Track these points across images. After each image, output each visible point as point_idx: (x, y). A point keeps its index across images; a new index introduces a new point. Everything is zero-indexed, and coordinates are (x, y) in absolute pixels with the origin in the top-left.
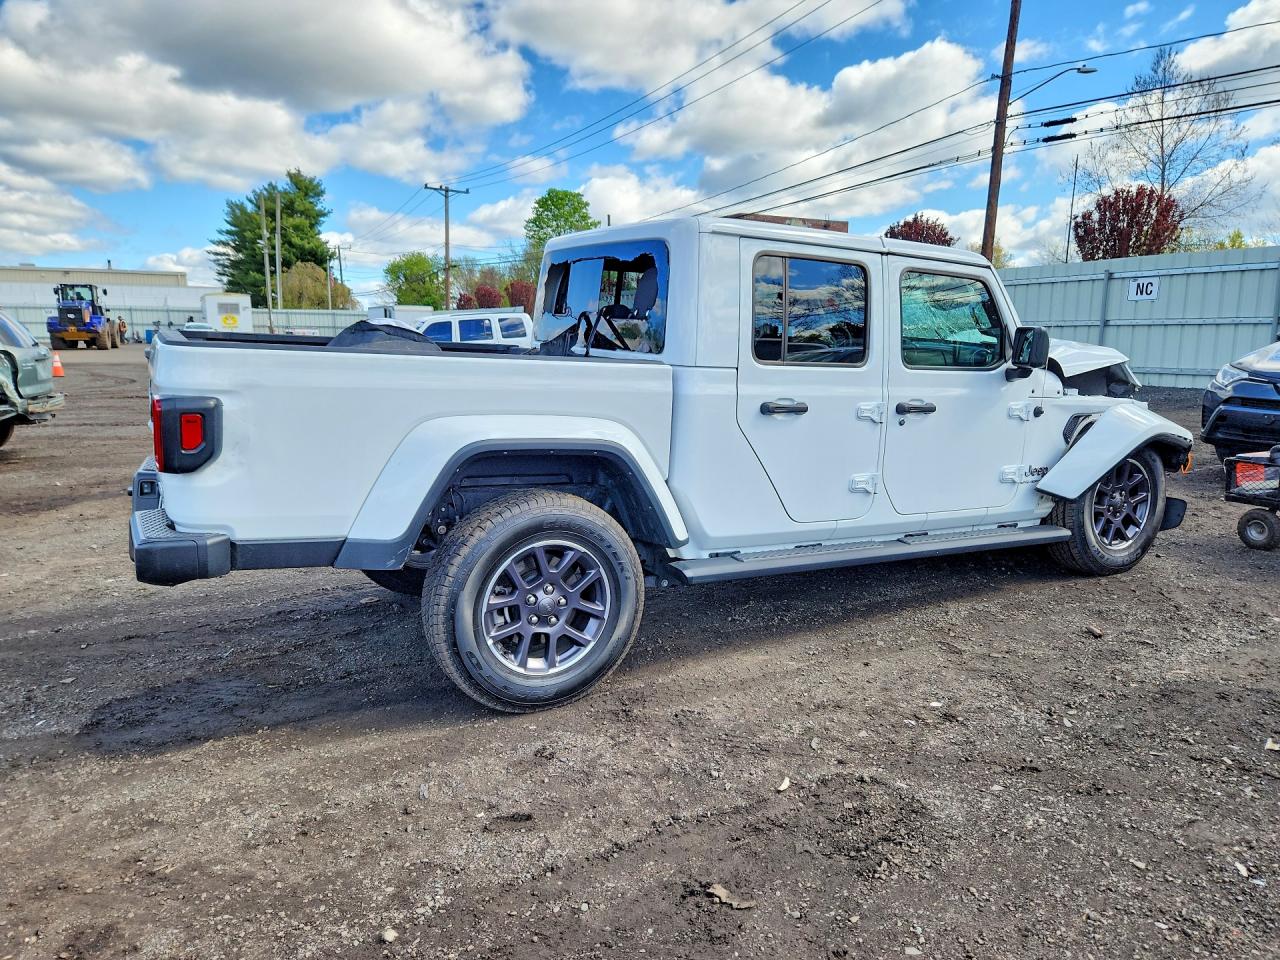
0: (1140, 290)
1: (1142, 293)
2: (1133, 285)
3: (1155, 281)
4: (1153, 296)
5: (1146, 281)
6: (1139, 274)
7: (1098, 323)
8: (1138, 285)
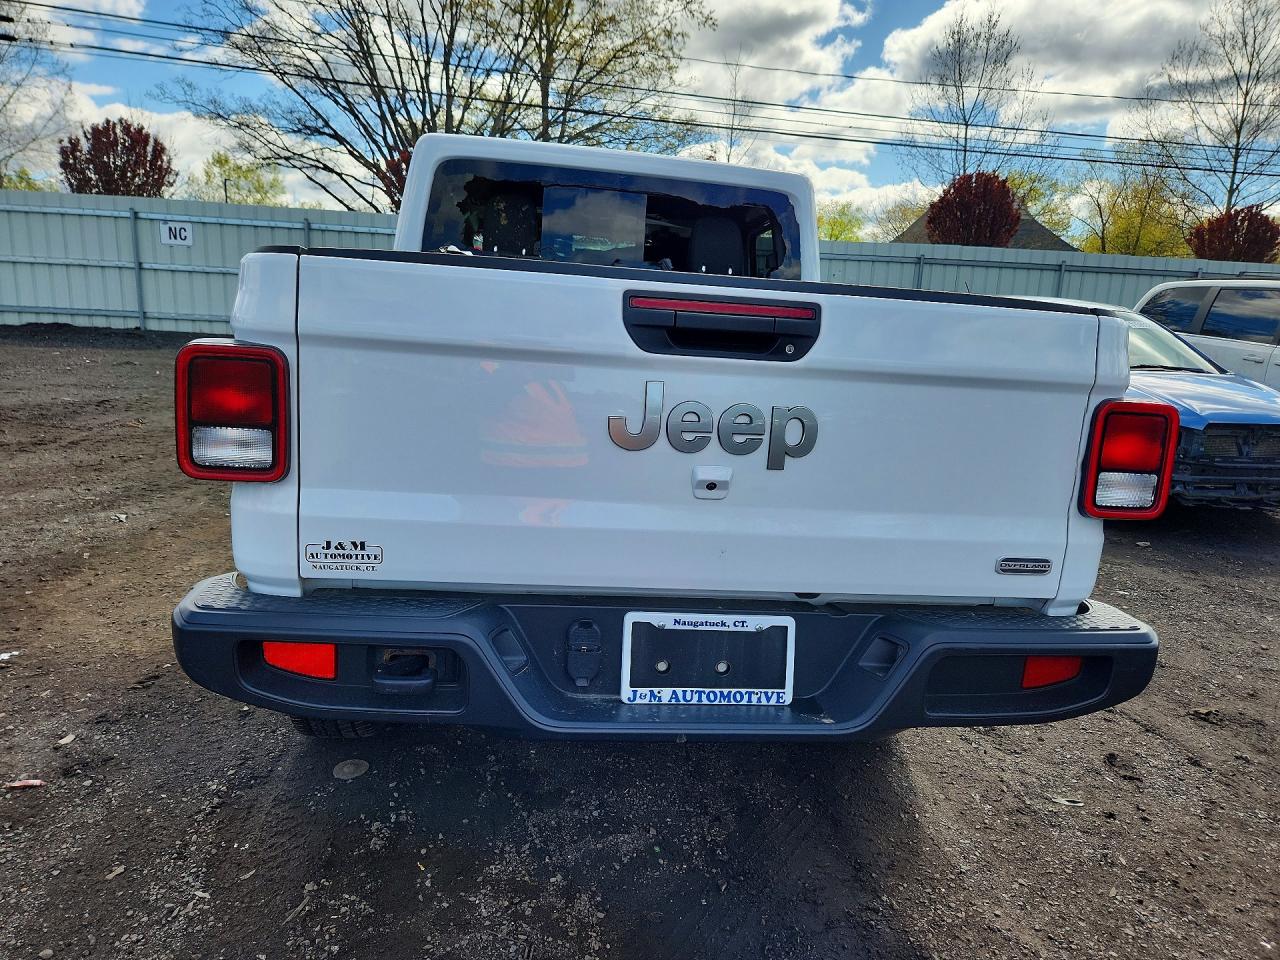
0: (173, 233)
1: (175, 238)
2: (164, 229)
3: (188, 227)
4: (189, 242)
5: (178, 226)
6: (169, 217)
7: (132, 265)
8: (170, 229)
